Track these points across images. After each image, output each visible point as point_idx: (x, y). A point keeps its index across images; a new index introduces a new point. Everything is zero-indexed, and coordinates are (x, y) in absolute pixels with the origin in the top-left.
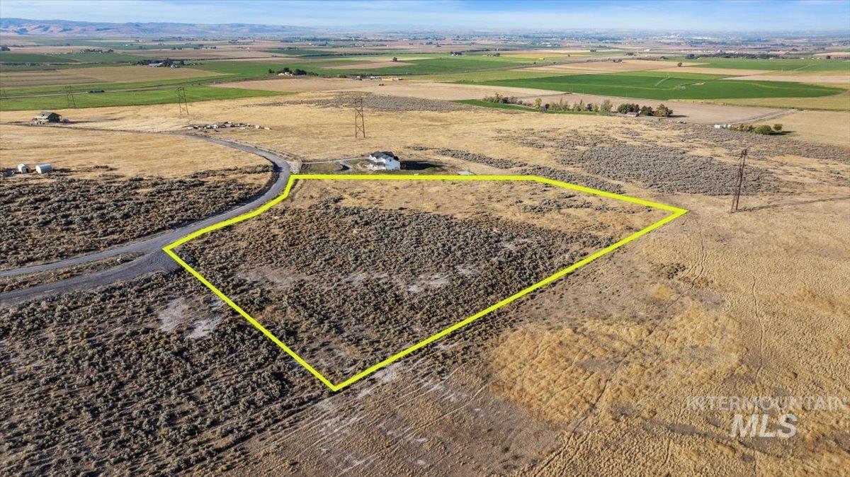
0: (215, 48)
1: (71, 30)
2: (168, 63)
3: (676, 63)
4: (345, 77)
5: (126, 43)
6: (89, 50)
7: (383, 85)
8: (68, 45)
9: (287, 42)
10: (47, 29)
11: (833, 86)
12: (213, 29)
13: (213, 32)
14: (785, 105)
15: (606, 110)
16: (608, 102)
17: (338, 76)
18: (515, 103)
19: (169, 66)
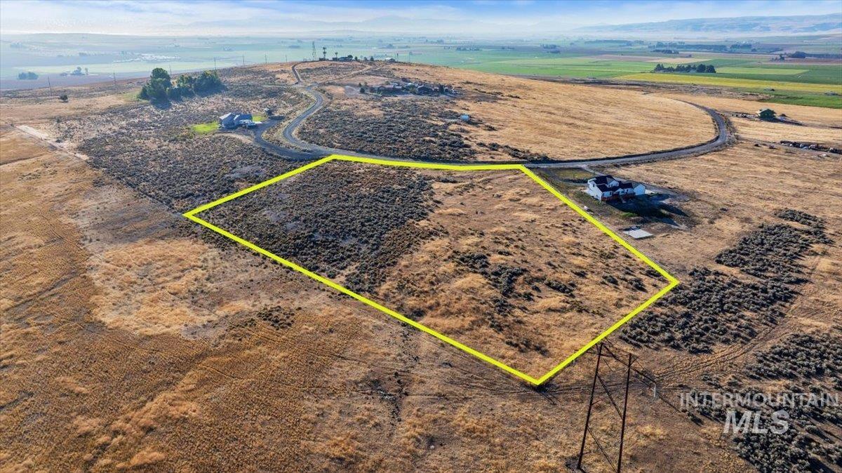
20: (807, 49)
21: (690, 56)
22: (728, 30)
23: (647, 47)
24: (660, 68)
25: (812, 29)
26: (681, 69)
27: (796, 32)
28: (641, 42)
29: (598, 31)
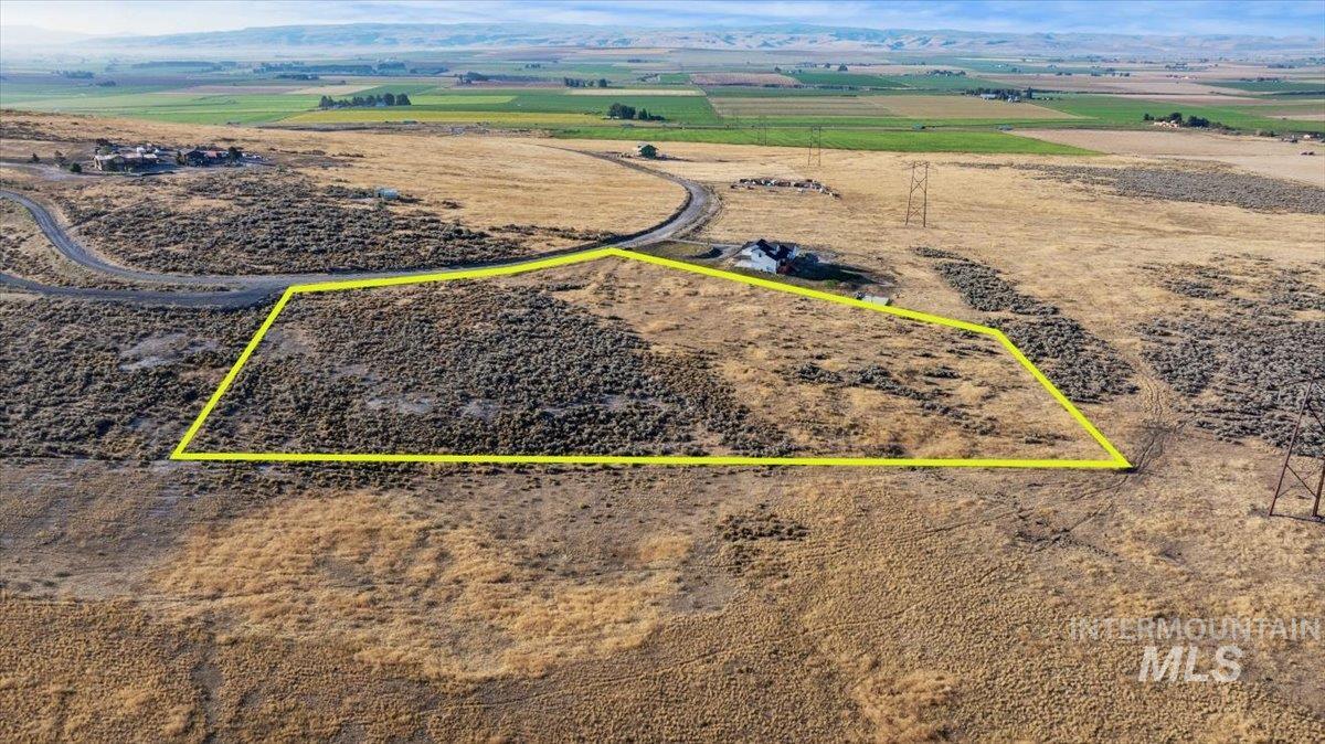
0: (1128, 75)
1: (954, 43)
2: (1002, 94)
4: (1272, 135)
5: (998, 63)
6: (938, 72)
7: (1311, 154)
8: (924, 64)
9: (1282, 67)
10: (925, 42)
12: (1166, 44)
13: (1167, 49)
17: (1258, 132)
19: (1006, 98)
20: (480, 69)
21: (343, 83)
22: (341, 43)
23: (251, 70)
24: (327, 103)
25: (444, 42)
26: (359, 102)
27: (430, 45)
28: (233, 64)
29: (128, 47)
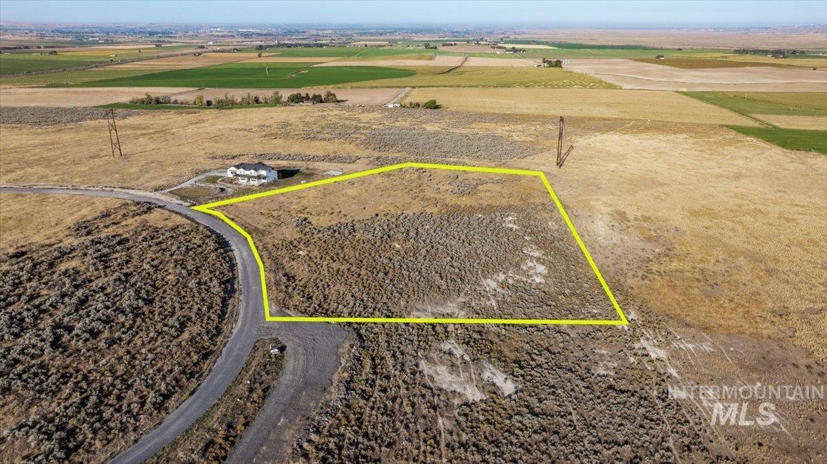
3: (257, 54)
11: (403, 68)
14: (400, 85)
15: (277, 101)
16: (277, 93)
18: (169, 102)
